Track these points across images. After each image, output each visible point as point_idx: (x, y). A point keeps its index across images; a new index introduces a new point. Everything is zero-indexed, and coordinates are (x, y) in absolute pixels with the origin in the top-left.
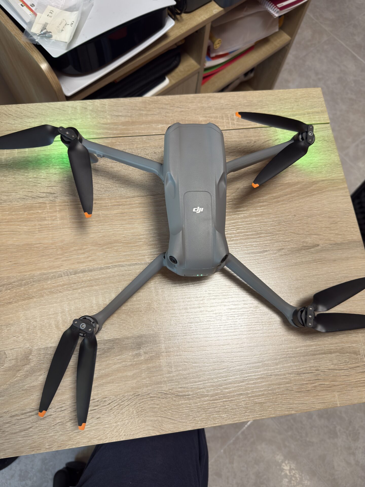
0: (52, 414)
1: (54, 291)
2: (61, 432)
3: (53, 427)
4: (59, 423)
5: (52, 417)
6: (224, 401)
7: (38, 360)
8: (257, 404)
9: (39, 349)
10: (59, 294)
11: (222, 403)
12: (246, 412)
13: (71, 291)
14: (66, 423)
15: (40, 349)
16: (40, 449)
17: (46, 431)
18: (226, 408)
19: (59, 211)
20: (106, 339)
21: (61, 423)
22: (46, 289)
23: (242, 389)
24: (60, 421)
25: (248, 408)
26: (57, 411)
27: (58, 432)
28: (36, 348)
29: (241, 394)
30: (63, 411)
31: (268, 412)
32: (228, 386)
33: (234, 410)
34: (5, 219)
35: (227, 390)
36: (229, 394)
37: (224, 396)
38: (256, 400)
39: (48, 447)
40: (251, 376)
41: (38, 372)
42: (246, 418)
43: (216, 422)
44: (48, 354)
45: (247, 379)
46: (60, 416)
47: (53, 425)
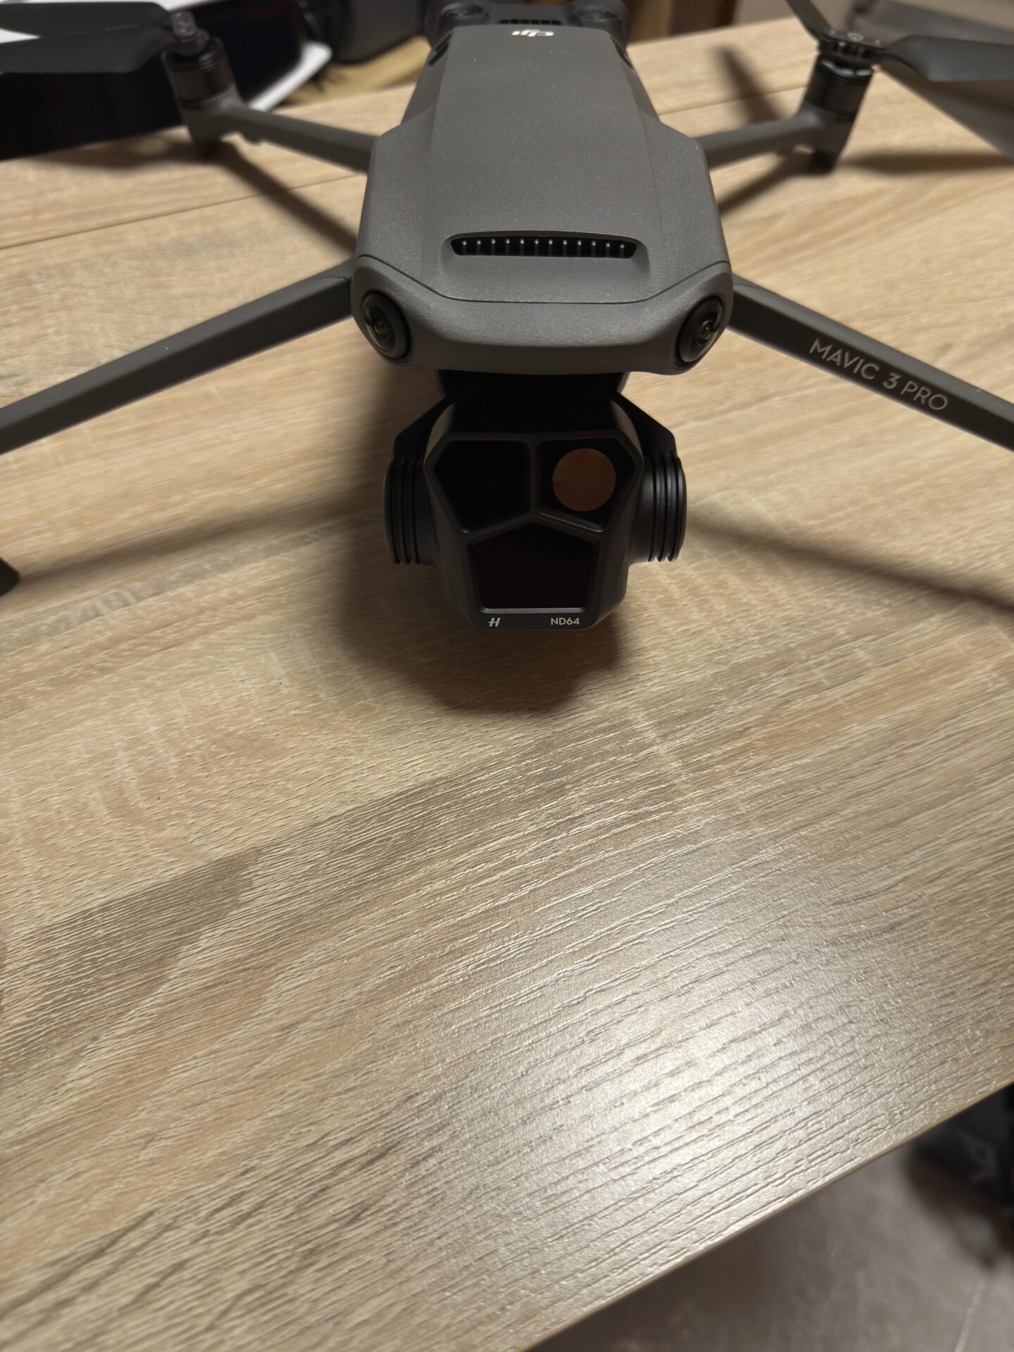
0: (186, 1255)
1: (73, 673)
4: (239, 1297)
5: (186, 1274)
7: (48, 988)
10: (98, 681)
13: (155, 657)
14: (283, 1286)
15: (50, 928)
20: (383, 794)
21: (257, 1295)
22: (32, 675)
24: (243, 1285)
26: (213, 1229)
28: (25, 931)
30: (248, 1215)
41: (58, 1044)
44: (96, 941)
46: (237, 1251)
47: (205, 1322)
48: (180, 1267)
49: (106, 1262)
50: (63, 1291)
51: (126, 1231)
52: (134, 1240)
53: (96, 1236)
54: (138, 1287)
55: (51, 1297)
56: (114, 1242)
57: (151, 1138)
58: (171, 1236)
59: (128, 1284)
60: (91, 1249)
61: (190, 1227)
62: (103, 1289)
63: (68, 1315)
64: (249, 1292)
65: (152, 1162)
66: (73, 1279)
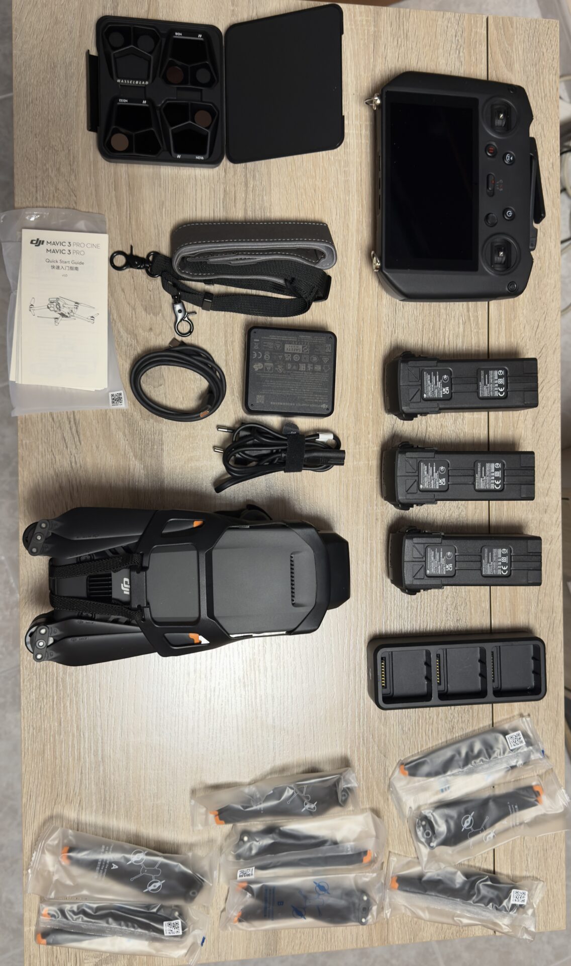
0: (69, 449)
2: (41, 461)
3: (50, 450)
4: (55, 458)
5: (65, 448)
6: (53, 698)
7: (145, 432)
8: (44, 746)
9: (161, 433)
11: (51, 694)
12: (34, 729)
15: (162, 435)
16: (22, 432)
17: (46, 440)
18: (43, 698)
19: (369, 464)
23: (68, 727)
24: (57, 460)
25: (39, 732)
26: (72, 456)
27: (42, 457)
28: (164, 429)
29: (61, 725)
31: (30, 762)
32: (75, 705)
33: (39, 712)
34: (362, 385)
35: (68, 704)
36: (62, 705)
37: (60, 698)
38: (49, 746)
39: (24, 442)
40: (85, 741)
41: (129, 432)
42: (26, 728)
43: (25, 683)
44: (154, 445)
45: (80, 735)
47: (53, 450)
48: (67, 447)
49: (74, 432)
50: (72, 423)
51: (79, 438)
52: (77, 439)
53: (81, 432)
54: (66, 438)
55: (72, 420)
56: (78, 435)
57: (97, 447)
58: (74, 447)
59: (68, 436)
60: (79, 430)
61: (74, 451)
62: (69, 431)
63: (67, 422)
64: (55, 460)
65: (92, 447)
66: (74, 425)
